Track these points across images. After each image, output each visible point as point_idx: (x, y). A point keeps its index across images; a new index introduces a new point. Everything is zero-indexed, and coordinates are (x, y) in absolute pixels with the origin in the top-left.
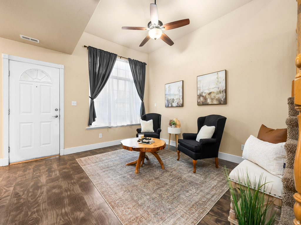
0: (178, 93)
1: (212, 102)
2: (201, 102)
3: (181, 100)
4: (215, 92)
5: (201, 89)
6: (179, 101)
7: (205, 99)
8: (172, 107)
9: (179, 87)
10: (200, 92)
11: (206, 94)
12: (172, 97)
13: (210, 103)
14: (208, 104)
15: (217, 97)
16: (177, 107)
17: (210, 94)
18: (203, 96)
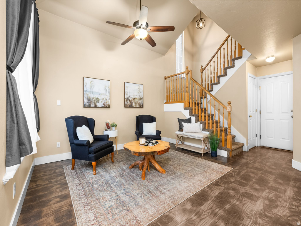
0: (104, 92)
1: (136, 105)
2: (128, 105)
3: (108, 100)
4: (138, 98)
5: (128, 93)
6: (106, 102)
7: (131, 103)
8: (96, 107)
9: (105, 87)
10: (127, 97)
11: (132, 98)
12: (96, 96)
13: (134, 106)
14: (133, 107)
15: (138, 102)
16: (102, 107)
17: (134, 99)
18: (129, 100)
